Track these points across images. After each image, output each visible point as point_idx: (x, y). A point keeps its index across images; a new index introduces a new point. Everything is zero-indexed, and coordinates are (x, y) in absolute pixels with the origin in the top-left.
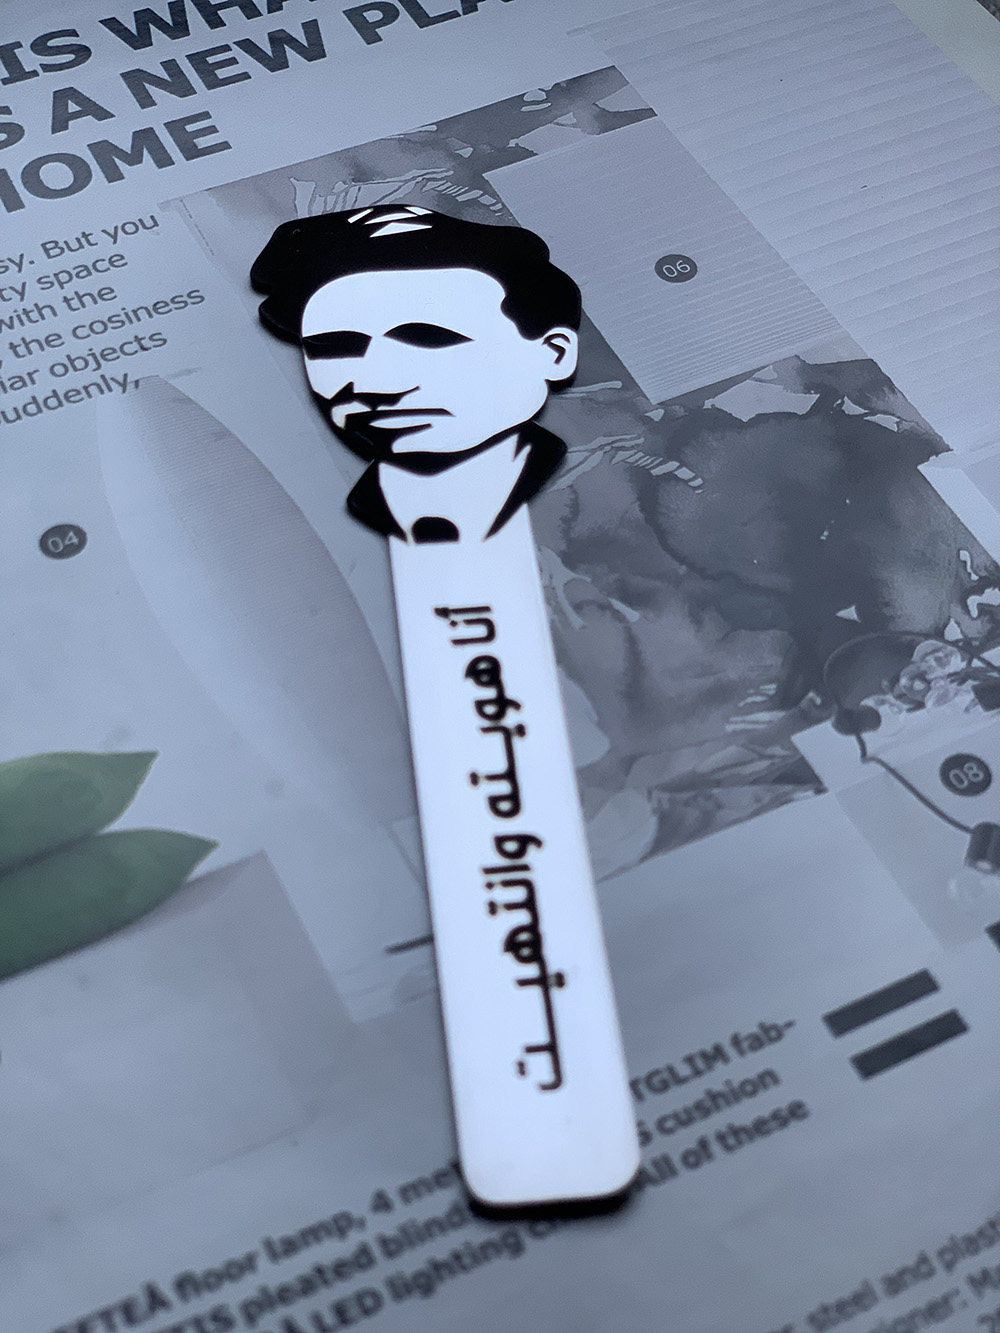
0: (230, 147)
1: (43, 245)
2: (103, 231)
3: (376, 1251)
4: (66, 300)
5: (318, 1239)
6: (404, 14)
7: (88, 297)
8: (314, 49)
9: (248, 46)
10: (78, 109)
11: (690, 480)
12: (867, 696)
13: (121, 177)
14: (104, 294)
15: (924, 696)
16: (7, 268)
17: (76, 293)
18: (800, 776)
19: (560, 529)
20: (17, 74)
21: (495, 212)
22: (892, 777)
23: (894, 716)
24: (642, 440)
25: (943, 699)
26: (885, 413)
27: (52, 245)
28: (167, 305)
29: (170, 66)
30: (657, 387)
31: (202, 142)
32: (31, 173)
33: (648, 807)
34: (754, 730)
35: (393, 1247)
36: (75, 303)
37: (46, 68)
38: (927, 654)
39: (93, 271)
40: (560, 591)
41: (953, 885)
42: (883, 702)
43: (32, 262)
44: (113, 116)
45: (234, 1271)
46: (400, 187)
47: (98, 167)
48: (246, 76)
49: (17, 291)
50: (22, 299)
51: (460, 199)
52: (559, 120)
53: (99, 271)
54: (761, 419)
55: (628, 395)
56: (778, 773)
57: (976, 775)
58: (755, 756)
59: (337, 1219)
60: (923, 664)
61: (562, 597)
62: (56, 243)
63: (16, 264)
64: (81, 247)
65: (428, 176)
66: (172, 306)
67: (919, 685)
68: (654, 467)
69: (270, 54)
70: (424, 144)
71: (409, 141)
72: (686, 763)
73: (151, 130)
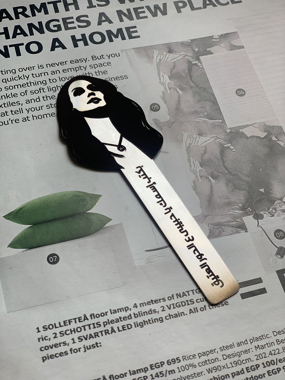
0: (140, 37)
1: (92, 56)
2: (107, 55)
3: (133, 316)
4: (96, 72)
5: (121, 311)
6: (188, 6)
7: (101, 72)
8: (164, 13)
9: (148, 8)
10: (105, 19)
11: (233, 149)
12: (262, 211)
13: (113, 41)
14: (105, 72)
15: (275, 214)
16: (83, 61)
17: (98, 71)
18: (243, 227)
19: (201, 156)
20: (91, 6)
21: (201, 68)
22: (263, 231)
23: (267, 217)
24: (224, 137)
25: (278, 216)
26: (281, 141)
27: (94, 57)
28: (119, 78)
29: (129, 10)
30: (230, 123)
31: (134, 35)
32: (91, 36)
33: (208, 228)
34: (235, 214)
35: (136, 316)
36: (98, 74)
37: (99, 5)
38: (278, 204)
39: (103, 65)
40: (198, 172)
41: (271, 260)
42: (265, 213)
43: (89, 61)
44: (113, 23)
45: (103, 315)
46: (179, 56)
47: (107, 37)
48: (146, 17)
49: (84, 68)
50: (85, 70)
51: (193, 63)
52: (220, 45)
53: (104, 65)
54: (253, 137)
55: (223, 124)
56: (238, 226)
57: (282, 235)
58: (234, 221)
59: (125, 308)
60: (276, 206)
61: (198, 174)
62: (95, 56)
63: (85, 60)
64: (101, 58)
65: (186, 55)
66: (120, 78)
67: (274, 211)
68: (224, 145)
69: (153, 11)
70: (187, 45)
71: (183, 44)
72: (218, 219)
73: (121, 29)
